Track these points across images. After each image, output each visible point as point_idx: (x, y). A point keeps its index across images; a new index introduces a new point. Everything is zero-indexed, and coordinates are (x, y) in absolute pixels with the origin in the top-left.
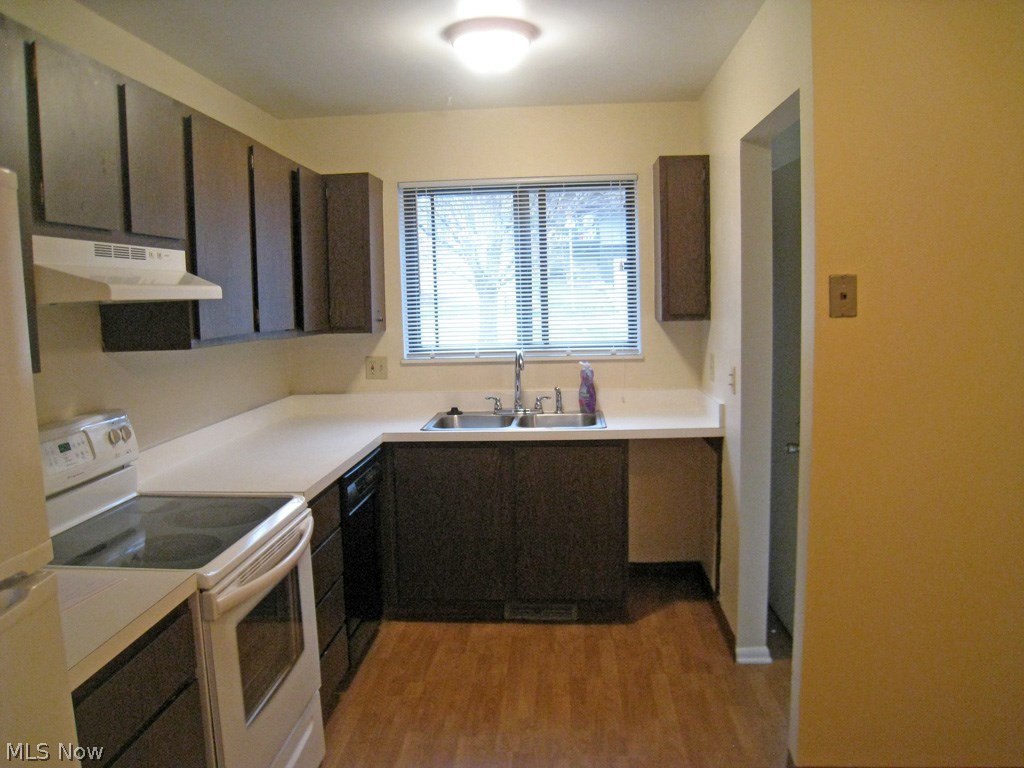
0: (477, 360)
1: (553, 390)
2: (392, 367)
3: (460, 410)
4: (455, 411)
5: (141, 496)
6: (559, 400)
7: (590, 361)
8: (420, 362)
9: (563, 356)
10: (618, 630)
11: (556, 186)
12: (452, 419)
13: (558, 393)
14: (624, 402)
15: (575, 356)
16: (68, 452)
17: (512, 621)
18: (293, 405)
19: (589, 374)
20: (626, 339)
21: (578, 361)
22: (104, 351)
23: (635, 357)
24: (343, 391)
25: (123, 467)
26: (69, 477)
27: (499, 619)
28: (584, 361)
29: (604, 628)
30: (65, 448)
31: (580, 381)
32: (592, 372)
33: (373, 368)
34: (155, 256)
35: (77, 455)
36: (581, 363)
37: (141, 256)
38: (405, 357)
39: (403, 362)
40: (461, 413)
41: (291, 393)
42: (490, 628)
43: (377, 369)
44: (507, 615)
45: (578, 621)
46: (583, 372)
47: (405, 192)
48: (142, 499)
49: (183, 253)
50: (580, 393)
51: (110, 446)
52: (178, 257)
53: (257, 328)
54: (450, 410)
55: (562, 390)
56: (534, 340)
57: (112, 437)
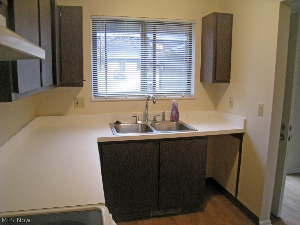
0: (127, 99)
1: (161, 112)
2: (87, 102)
4: (118, 122)
6: (163, 117)
8: (101, 100)
9: (163, 97)
11: (162, 23)
13: (164, 113)
14: (187, 116)
15: (168, 97)
21: (170, 99)
23: (192, 98)
24: (62, 114)
28: (174, 99)
31: (172, 108)
33: (77, 103)
38: (93, 98)
40: (121, 123)
46: (173, 104)
50: (172, 113)
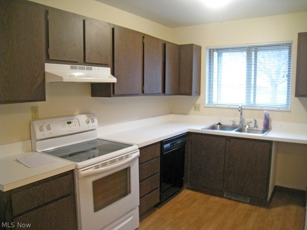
0: (229, 107)
1: (253, 120)
2: (202, 107)
3: (221, 123)
4: (219, 124)
5: (98, 139)
6: (255, 124)
7: (268, 110)
8: (211, 107)
10: (262, 210)
12: (217, 126)
13: (256, 121)
14: (281, 126)
16: (70, 124)
17: (226, 198)
18: (171, 117)
19: (267, 115)
20: (286, 103)
21: (263, 110)
22: (91, 96)
23: (287, 110)
24: (186, 114)
25: (93, 130)
26: (68, 131)
27: (222, 196)
28: (266, 110)
29: (258, 208)
30: (69, 123)
31: (264, 118)
32: (269, 115)
33: (195, 107)
34: (97, 69)
35: (73, 125)
36: (265, 111)
37: (91, 69)
38: (206, 104)
39: (205, 106)
40: (221, 125)
41: (171, 113)
42: (217, 199)
43: (197, 108)
44: (225, 195)
45: (249, 203)
46: (265, 114)
47: (209, 50)
48: (98, 140)
49: (110, 68)
50: (264, 122)
51: (86, 124)
52: (108, 70)
53: (143, 92)
54: (218, 123)
55: (257, 120)
56: (251, 102)
57: (87, 121)
